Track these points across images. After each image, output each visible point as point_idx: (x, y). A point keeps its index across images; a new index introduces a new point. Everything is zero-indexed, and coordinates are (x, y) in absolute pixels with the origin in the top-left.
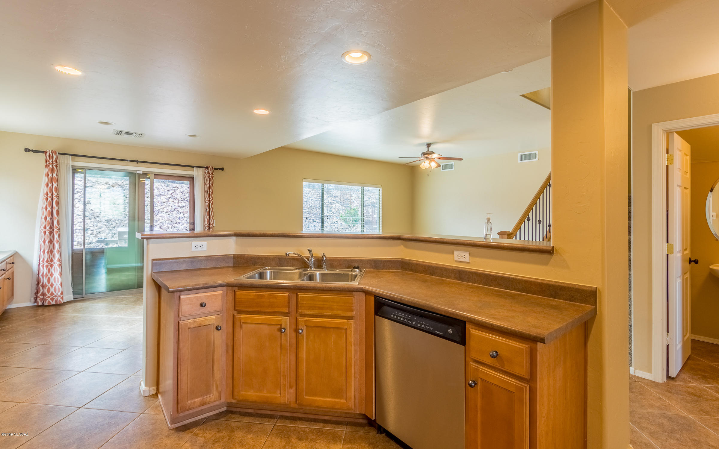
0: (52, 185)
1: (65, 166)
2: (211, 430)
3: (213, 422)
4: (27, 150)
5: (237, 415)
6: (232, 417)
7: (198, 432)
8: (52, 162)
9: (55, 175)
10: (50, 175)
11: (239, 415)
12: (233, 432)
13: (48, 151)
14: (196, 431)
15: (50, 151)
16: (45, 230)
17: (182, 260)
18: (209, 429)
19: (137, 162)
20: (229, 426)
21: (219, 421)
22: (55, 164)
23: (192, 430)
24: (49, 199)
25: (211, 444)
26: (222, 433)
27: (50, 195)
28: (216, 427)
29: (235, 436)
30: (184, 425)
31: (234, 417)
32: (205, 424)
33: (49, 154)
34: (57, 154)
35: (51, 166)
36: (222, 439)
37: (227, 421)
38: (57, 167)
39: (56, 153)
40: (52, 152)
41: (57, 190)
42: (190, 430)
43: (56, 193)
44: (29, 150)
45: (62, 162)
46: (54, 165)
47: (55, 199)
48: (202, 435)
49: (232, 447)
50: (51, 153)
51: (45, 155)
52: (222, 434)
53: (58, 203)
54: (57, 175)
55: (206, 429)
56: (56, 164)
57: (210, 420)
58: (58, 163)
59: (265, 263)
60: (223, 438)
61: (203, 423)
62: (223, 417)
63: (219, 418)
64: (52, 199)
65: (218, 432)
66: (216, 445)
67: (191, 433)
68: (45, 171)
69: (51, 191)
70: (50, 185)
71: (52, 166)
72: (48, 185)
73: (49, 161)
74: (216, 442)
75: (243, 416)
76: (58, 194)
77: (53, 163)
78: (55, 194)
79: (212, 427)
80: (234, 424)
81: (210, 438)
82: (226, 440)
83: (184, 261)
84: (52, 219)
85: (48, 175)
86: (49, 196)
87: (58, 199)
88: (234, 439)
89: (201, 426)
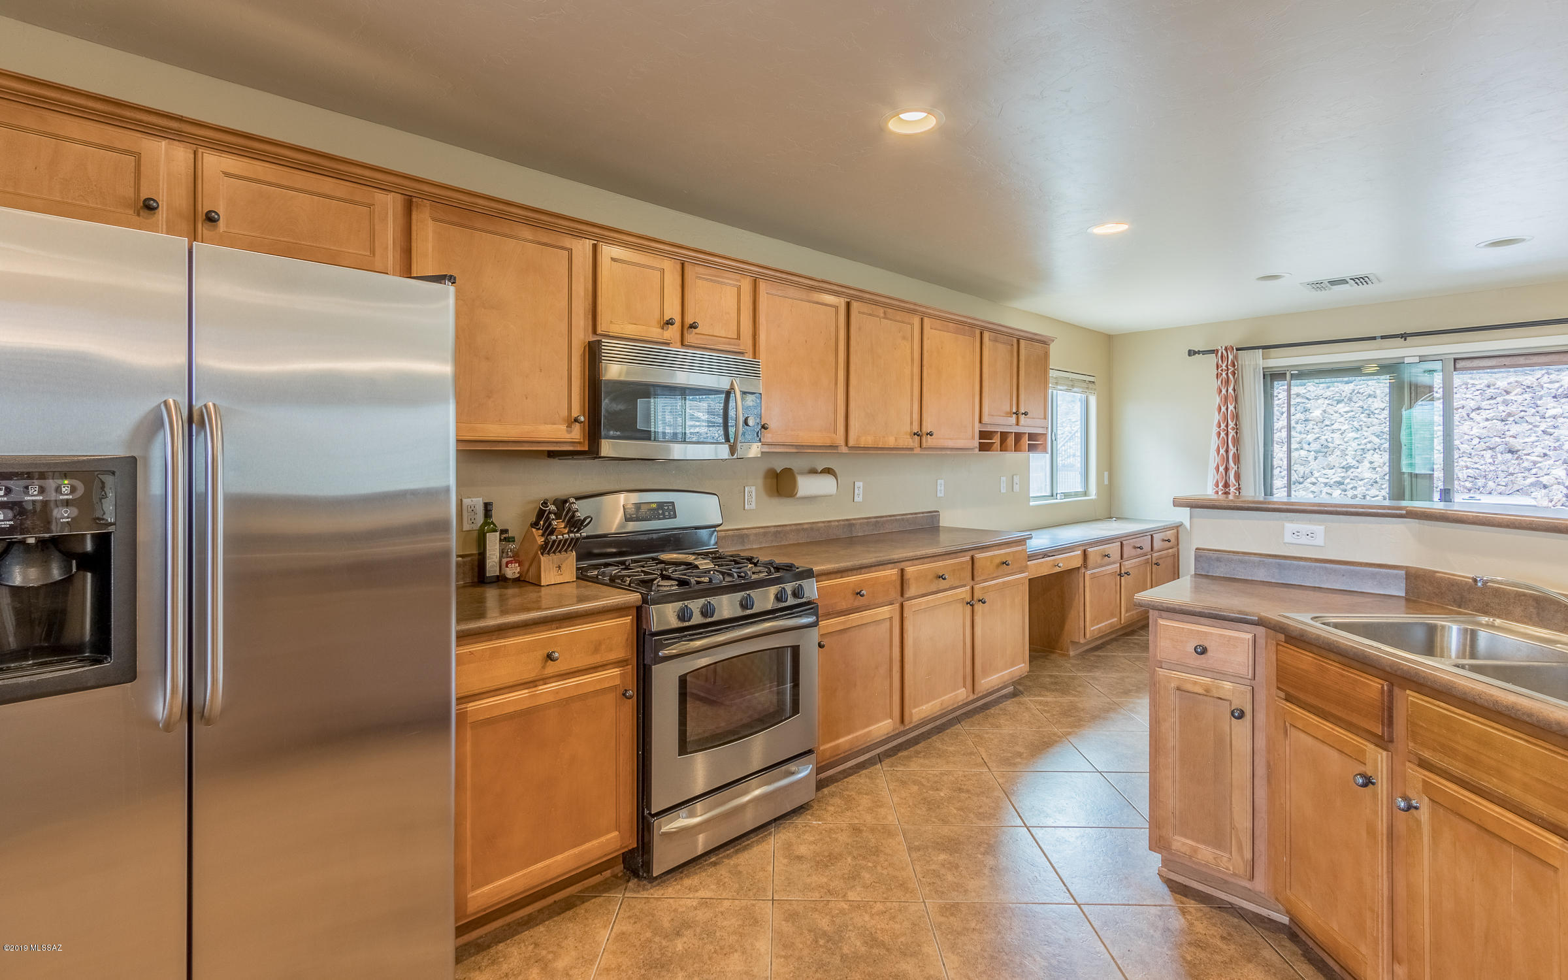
0: (1227, 409)
1: (1252, 370)
2: (1215, 926)
3: (1236, 920)
4: (1191, 353)
5: (1296, 949)
6: (1283, 943)
7: (1191, 910)
8: (1227, 366)
9: (1230, 390)
10: (1224, 391)
11: (1301, 952)
12: (1249, 961)
13: (1220, 348)
14: (1192, 907)
15: (1224, 348)
16: (1217, 489)
17: (1257, 559)
18: (1214, 921)
19: (1404, 336)
20: (1256, 949)
21: (1248, 926)
22: (1231, 369)
23: (1187, 900)
24: (1223, 434)
25: (1186, 940)
26: (1227, 945)
27: (1223, 426)
28: (1229, 929)
29: (1241, 970)
30: (1185, 886)
31: (1287, 945)
32: (1220, 911)
33: (1222, 352)
34: (1235, 350)
35: (1224, 374)
36: (1215, 951)
37: (1264, 938)
38: (1234, 373)
39: (1233, 349)
40: (1226, 349)
41: (1236, 417)
42: (1184, 899)
43: (1232, 422)
44: (1195, 353)
45: (1247, 363)
46: (1230, 371)
47: (1232, 433)
48: (1191, 919)
49: (1212, 975)
50: (1224, 352)
51: (1216, 356)
52: (1225, 947)
53: (1237, 441)
54: (1234, 390)
55: (1210, 918)
56: (1233, 369)
57: (1236, 913)
58: (1236, 367)
59: (1492, 605)
60: (1217, 952)
61: (1219, 907)
62: (1265, 928)
63: (1256, 925)
64: (1227, 435)
65: (1223, 938)
66: (1193, 949)
67: (1179, 902)
68: (1216, 384)
69: (1226, 419)
70: (1223, 409)
71: (1227, 374)
72: (1220, 409)
73: (1221, 366)
74: (1199, 945)
75: (1308, 960)
76: (1236, 425)
77: (1228, 368)
78: (1231, 424)
79: (1223, 925)
80: (1267, 953)
81: (1197, 933)
82: (1218, 957)
83: (1260, 561)
84: (1227, 469)
85: (1221, 391)
86: (1221, 428)
87: (1237, 433)
88: (1233, 969)
89: (1209, 908)
